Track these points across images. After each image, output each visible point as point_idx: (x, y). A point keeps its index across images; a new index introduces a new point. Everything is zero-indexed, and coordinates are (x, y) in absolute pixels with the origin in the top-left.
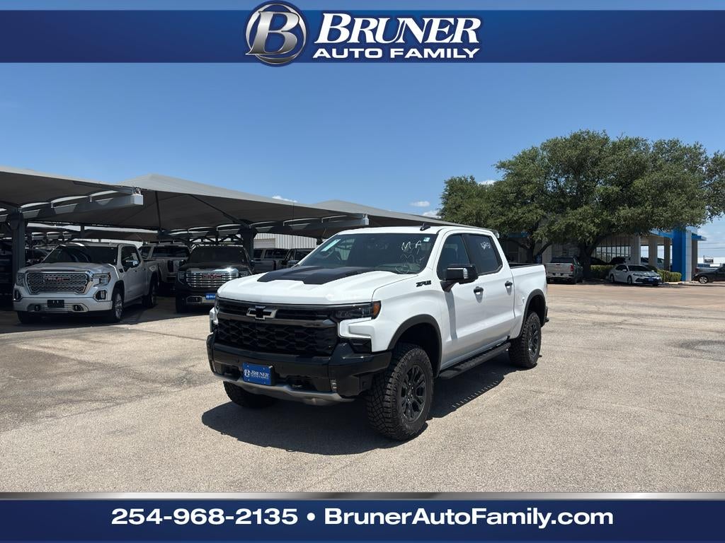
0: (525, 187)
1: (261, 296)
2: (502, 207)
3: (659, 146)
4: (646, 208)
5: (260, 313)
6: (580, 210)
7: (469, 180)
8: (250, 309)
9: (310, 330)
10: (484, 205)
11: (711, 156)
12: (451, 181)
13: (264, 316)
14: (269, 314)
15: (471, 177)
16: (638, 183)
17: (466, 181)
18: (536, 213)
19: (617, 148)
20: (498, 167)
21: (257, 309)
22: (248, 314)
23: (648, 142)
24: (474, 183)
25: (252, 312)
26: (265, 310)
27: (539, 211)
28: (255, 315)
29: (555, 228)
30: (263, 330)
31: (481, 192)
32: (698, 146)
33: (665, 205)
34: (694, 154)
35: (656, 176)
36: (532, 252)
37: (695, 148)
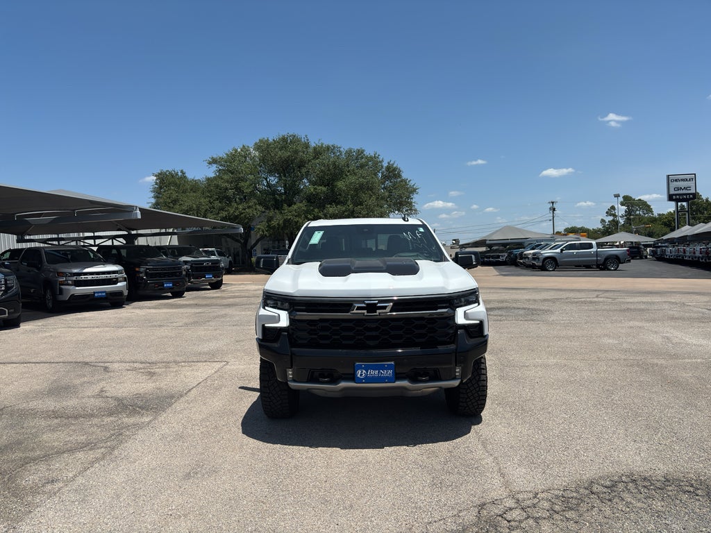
0: (242, 184)
1: (370, 290)
2: (220, 202)
3: (349, 152)
4: (348, 206)
5: (372, 308)
6: (295, 207)
7: (180, 174)
8: (357, 305)
9: (432, 320)
10: (202, 200)
11: (385, 164)
12: (160, 174)
13: (378, 311)
14: (385, 308)
15: (182, 171)
16: (340, 184)
17: (177, 175)
18: (256, 209)
19: (318, 152)
20: (210, 163)
21: (367, 304)
22: (355, 311)
23: (342, 149)
24: (185, 177)
25: (359, 308)
26: (379, 305)
27: (258, 207)
28: (365, 311)
29: (274, 223)
30: (373, 325)
31: (195, 186)
32: (377, 155)
33: (361, 204)
34: (375, 161)
35: (352, 179)
36: (246, 247)
37: (375, 157)
